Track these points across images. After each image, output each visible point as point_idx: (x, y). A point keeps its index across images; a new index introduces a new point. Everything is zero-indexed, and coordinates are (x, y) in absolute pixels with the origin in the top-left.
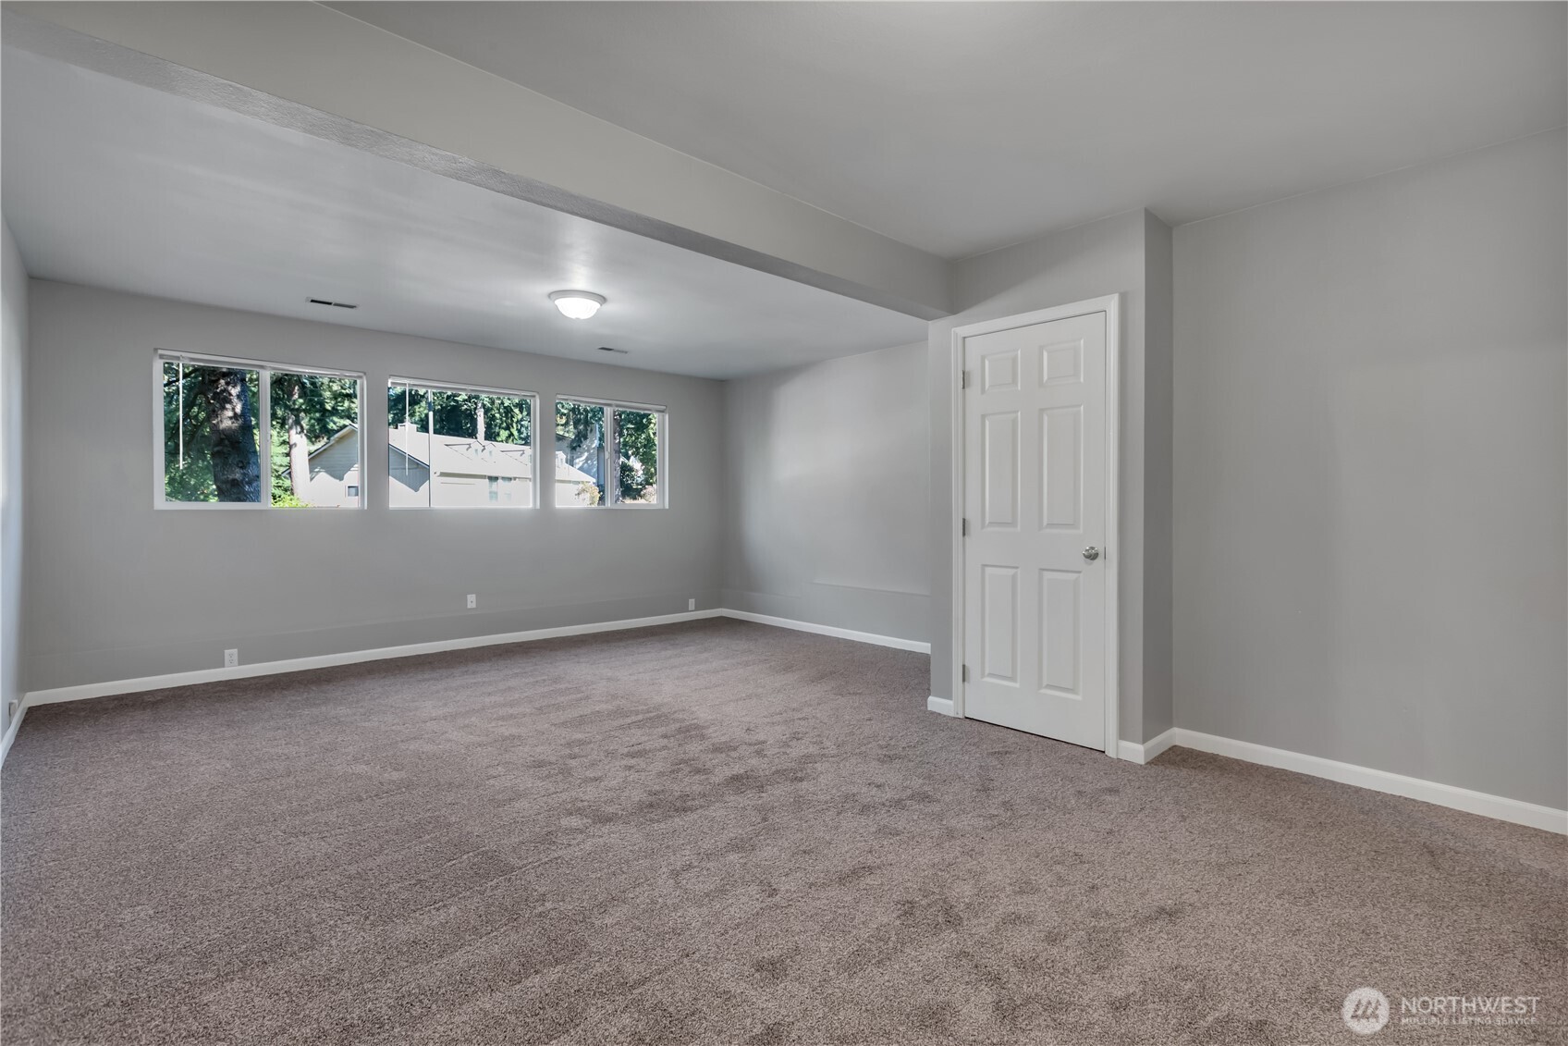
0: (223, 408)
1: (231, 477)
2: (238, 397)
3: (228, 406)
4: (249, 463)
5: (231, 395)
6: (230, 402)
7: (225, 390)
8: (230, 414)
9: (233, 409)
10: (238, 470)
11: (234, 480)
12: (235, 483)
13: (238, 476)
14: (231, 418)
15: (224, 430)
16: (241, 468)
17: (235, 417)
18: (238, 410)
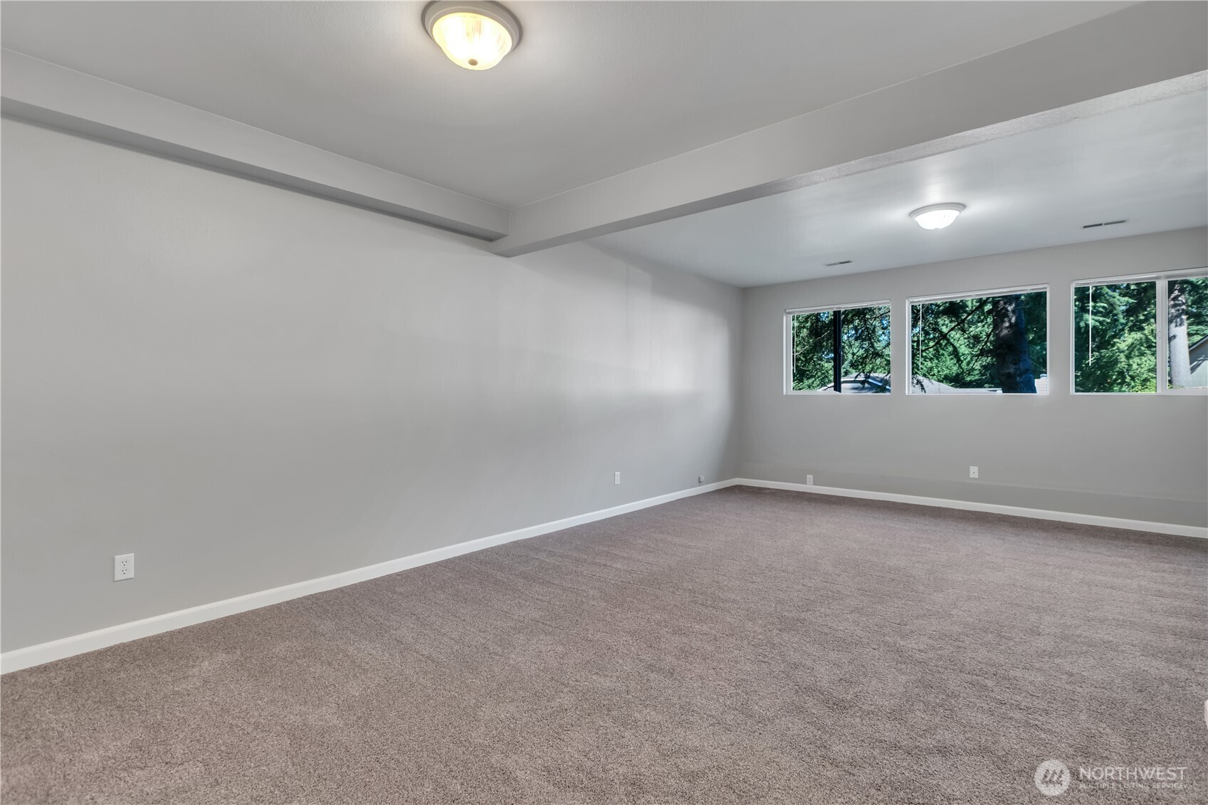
0: (1003, 322)
1: (1007, 371)
2: (1013, 311)
3: (1006, 319)
4: (1020, 360)
5: (1008, 311)
6: (1008, 316)
7: (1004, 308)
8: (1007, 324)
9: (1010, 321)
10: (1012, 366)
11: (1009, 373)
12: (1009, 376)
13: (1012, 370)
14: (1007, 328)
15: (1003, 336)
16: (1014, 364)
17: (1011, 325)
18: (1013, 320)
